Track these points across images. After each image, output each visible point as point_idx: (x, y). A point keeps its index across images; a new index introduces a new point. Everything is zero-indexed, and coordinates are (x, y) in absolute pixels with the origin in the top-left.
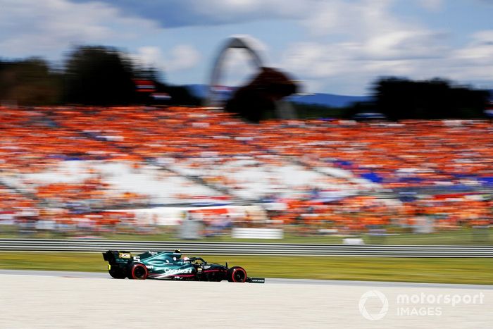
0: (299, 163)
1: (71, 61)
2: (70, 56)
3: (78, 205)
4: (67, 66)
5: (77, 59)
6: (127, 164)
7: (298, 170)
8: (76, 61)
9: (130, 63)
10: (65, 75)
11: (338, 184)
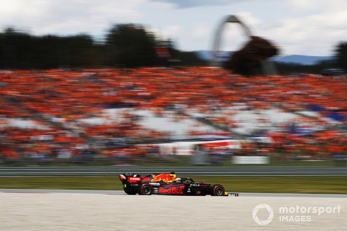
0: (280, 107)
1: (109, 36)
2: (109, 31)
3: (117, 141)
4: (107, 39)
5: (114, 33)
6: (153, 110)
7: (280, 112)
8: (113, 35)
9: (153, 35)
10: (105, 45)
11: (310, 122)
